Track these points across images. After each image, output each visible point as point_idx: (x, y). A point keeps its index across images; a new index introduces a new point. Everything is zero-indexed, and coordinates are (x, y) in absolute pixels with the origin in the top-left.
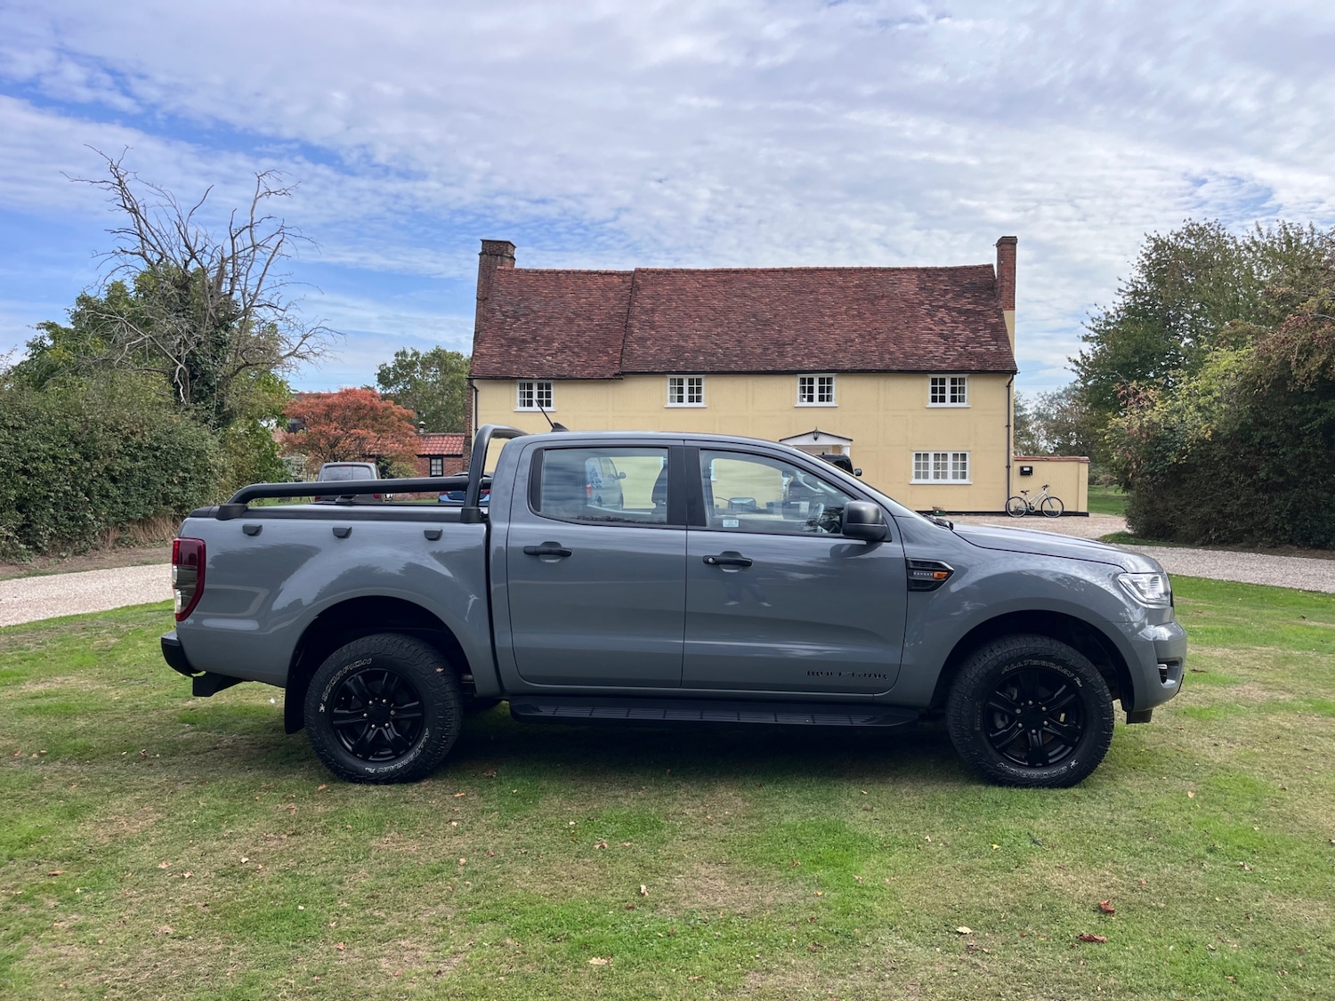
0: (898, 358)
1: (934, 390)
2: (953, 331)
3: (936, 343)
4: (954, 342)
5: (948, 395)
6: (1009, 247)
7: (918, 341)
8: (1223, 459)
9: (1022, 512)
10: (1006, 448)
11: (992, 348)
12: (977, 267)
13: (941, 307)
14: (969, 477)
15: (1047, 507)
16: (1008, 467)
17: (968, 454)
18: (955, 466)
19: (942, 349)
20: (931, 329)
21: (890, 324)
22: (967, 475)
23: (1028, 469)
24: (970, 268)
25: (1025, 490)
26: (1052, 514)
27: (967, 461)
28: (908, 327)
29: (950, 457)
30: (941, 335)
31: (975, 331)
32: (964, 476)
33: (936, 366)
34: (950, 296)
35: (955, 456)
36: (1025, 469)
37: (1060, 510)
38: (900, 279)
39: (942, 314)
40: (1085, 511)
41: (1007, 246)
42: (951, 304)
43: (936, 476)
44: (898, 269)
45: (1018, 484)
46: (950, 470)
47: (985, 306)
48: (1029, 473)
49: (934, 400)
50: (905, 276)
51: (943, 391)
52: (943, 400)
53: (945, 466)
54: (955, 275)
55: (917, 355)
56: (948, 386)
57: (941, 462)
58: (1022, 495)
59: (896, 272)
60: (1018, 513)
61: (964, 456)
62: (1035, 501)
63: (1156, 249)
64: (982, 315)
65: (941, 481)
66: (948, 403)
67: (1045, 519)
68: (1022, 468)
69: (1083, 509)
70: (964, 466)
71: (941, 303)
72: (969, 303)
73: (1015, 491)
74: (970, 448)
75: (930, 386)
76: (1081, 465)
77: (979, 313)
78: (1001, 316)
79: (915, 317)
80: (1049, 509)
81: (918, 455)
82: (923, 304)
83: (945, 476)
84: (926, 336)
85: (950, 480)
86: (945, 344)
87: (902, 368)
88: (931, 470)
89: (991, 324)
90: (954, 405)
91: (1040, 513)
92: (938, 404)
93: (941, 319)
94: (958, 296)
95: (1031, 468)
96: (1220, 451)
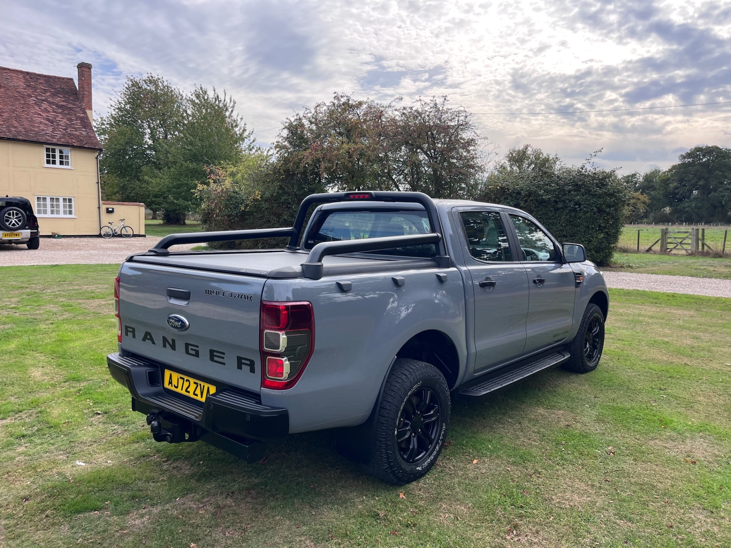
0: (21, 132)
1: (48, 156)
2: (55, 118)
3: (46, 124)
4: (58, 125)
5: (58, 159)
6: (87, 70)
7: (32, 121)
8: (266, 209)
9: (110, 235)
10: (97, 196)
11: (84, 133)
12: (63, 78)
13: (44, 100)
14: (75, 214)
15: (124, 232)
16: (99, 208)
17: (73, 199)
18: (65, 206)
19: (50, 129)
20: (40, 115)
21: (10, 107)
22: (73, 212)
23: (111, 209)
24: (59, 78)
25: (111, 222)
26: (128, 236)
27: (73, 203)
28: (23, 111)
29: (61, 200)
30: (48, 120)
31: (70, 120)
32: (70, 213)
33: (49, 140)
34: (48, 94)
35: (65, 200)
36: (110, 209)
37: (132, 234)
38: (11, 76)
39: (45, 105)
40: (144, 234)
41: (84, 69)
42: (50, 100)
43: (52, 212)
44: (9, 69)
45: (106, 219)
46: (61, 209)
47: (74, 105)
48: (112, 212)
49: (48, 162)
50: (14, 75)
51: (54, 156)
52: (54, 162)
53: (58, 206)
54: (50, 80)
55: (34, 131)
56: (57, 154)
57: (55, 203)
58: (109, 225)
59: (7, 71)
60: (107, 235)
61: (70, 200)
62: (117, 227)
63: (133, 85)
64: (73, 110)
65: (55, 216)
66: (58, 165)
67: (124, 239)
68: (107, 209)
69: (143, 233)
70: (70, 206)
71: (43, 98)
72: (63, 101)
73: (105, 222)
74: (74, 196)
75: (45, 153)
76: (141, 208)
77: (70, 109)
78: (85, 113)
79: (27, 105)
80: (126, 233)
81: (38, 199)
82: (31, 97)
83: (58, 212)
84: (38, 119)
85: (62, 215)
86: (52, 126)
87: (26, 139)
88: (49, 209)
89: (79, 117)
90: (62, 167)
91: (120, 236)
92: (51, 165)
93: (45, 109)
94: (54, 95)
95: (113, 209)
96: (265, 205)
